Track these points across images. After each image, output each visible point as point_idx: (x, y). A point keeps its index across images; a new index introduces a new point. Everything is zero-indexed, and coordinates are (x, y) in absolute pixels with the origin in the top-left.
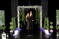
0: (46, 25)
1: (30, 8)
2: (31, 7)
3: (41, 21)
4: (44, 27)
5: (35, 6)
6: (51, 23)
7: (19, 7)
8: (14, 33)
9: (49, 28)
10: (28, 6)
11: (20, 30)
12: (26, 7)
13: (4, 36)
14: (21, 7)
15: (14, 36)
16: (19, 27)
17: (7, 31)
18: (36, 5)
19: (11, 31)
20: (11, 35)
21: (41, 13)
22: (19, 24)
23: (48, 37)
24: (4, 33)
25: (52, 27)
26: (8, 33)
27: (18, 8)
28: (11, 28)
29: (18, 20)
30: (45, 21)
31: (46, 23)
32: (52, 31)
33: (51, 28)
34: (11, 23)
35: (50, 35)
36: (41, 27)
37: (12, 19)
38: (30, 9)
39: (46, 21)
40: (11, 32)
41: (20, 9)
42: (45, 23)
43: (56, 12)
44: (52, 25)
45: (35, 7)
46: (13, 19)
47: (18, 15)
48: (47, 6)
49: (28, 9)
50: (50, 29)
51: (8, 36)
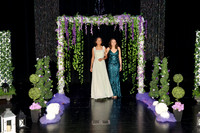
0: (159, 83)
1: (102, 22)
2: (105, 20)
3: (141, 70)
4: (151, 94)
5: (119, 17)
6: (178, 78)
7: (63, 19)
8: (44, 111)
9: (170, 95)
10: (96, 15)
11: (67, 101)
12: (87, 20)
13: (9, 123)
14: (71, 20)
15: (45, 125)
16: (61, 91)
17: (20, 104)
18: (125, 15)
19: (35, 107)
20: (34, 120)
21: (142, 43)
22: (61, 82)
23: (165, 127)
24: (8, 111)
25: (179, 92)
26: (22, 113)
27: (58, 23)
28: (34, 93)
29: (61, 67)
30: (155, 71)
31: (160, 77)
32: (179, 107)
33: (178, 97)
34: (33, 78)
35: (174, 120)
36: (141, 91)
37: (36, 63)
38: (103, 26)
39: (160, 71)
40: (35, 111)
41: (68, 25)
42: (153, 77)
43: (195, 37)
44: (181, 85)
45: (119, 20)
46: (40, 63)
47: (60, 50)
48: (161, 18)
49: (95, 27)
50: (173, 100)
51: (21, 124)
